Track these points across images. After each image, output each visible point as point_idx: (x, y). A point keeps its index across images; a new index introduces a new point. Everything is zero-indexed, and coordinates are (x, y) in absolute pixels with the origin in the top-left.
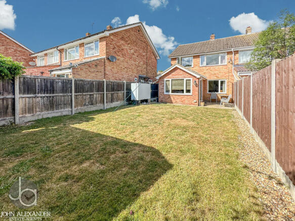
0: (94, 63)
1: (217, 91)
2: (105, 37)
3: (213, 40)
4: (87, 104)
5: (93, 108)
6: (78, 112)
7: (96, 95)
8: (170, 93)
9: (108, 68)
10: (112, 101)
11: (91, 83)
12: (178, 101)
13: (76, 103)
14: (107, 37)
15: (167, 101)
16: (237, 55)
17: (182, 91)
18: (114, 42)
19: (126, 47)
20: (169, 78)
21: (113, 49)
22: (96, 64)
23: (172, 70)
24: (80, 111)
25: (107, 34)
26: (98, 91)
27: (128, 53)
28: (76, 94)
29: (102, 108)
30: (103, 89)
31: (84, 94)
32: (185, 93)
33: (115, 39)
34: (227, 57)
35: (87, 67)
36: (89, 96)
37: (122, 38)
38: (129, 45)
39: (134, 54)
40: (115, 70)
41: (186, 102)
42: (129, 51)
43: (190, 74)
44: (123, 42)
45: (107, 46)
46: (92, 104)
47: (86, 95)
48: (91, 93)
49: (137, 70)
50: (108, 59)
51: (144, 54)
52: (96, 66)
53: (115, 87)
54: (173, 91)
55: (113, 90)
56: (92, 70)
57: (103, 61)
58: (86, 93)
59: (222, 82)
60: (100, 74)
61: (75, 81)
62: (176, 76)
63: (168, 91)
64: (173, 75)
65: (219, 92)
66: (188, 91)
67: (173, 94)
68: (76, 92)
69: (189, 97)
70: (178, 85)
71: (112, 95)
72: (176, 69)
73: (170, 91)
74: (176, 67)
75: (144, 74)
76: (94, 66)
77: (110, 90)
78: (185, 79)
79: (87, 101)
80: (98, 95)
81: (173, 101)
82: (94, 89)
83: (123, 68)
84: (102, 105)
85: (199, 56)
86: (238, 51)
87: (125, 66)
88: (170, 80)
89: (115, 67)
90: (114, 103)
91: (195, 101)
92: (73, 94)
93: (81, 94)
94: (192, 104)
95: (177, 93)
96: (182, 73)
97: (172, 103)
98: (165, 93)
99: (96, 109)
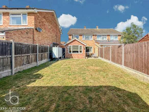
0: (25, 30)
1: (89, 52)
2: (34, 13)
3: (85, 29)
4: (25, 63)
5: (30, 66)
6: (17, 71)
7: (32, 56)
8: (72, 53)
9: (36, 36)
10: (42, 59)
11: (28, 46)
12: (76, 57)
13: (16, 63)
14: (35, 13)
15: (70, 57)
16: (96, 37)
17: (78, 52)
18: (39, 19)
19: (46, 24)
20: (71, 45)
21: (39, 23)
22: (27, 32)
23: (73, 41)
24: (19, 70)
25: (36, 11)
26: (33, 52)
27: (47, 28)
28: (16, 56)
29: (36, 65)
30: (36, 51)
31: (23, 55)
32: (79, 53)
33: (40, 17)
34: (93, 37)
35: (20, 33)
36: (26, 57)
37: (44, 17)
38: (48, 23)
39: (50, 29)
40: (40, 38)
41: (80, 57)
42: (48, 26)
43: (82, 44)
44: (44, 20)
45: (35, 20)
46: (29, 63)
47: (24, 56)
48: (28, 55)
49: (52, 39)
50: (36, 29)
51: (55, 30)
52: (27, 33)
53: (43, 50)
54: (73, 52)
55: (42, 52)
56: (24, 36)
57: (32, 30)
58: (25, 55)
59: (91, 48)
60: (30, 40)
61: (15, 44)
62: (75, 44)
63: (70, 52)
64: (73, 43)
65: (90, 52)
66: (81, 52)
67: (73, 53)
68: (15, 54)
69: (81, 55)
70: (76, 48)
71: (42, 55)
72: (75, 40)
73: (72, 52)
74: (75, 39)
75: (55, 42)
76: (25, 33)
77: (41, 52)
78: (79, 46)
79: (25, 61)
80: (33, 56)
81: (74, 57)
82: (30, 51)
83: (45, 37)
84: (35, 63)
85: (82, 35)
86: (96, 35)
87: (46, 36)
88: (72, 46)
89: (40, 36)
90: (43, 61)
91: (84, 56)
92: (13, 55)
93: (20, 55)
94: (82, 58)
95: (75, 53)
96: (78, 42)
97: (73, 58)
98: (69, 53)
99: (32, 67)
